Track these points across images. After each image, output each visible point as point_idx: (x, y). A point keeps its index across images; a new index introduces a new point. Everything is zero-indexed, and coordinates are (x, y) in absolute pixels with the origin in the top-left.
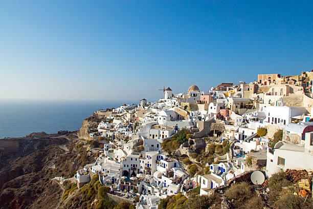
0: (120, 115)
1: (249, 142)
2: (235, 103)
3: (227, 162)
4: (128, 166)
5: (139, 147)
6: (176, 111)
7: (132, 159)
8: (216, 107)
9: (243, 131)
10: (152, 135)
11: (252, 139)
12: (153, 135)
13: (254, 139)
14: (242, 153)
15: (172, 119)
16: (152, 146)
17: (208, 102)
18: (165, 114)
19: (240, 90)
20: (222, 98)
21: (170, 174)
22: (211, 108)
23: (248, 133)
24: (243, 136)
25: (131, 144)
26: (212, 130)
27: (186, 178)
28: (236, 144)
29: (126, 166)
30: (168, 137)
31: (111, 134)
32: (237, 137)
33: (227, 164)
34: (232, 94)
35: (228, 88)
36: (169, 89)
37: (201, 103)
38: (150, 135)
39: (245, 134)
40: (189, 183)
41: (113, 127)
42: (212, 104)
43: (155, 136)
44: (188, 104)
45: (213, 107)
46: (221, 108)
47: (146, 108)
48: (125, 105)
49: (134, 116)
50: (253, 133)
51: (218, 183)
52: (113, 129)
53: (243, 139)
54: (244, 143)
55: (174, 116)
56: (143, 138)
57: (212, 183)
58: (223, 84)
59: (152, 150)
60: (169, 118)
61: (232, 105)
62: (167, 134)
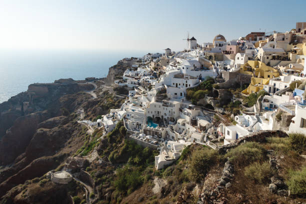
0: (146, 63)
1: (281, 96)
2: (265, 53)
3: (253, 114)
4: (152, 112)
5: (162, 95)
6: (201, 61)
7: (155, 106)
8: (243, 58)
9: (275, 84)
10: (175, 84)
11: (284, 93)
12: (177, 84)
13: (287, 93)
14: (272, 107)
15: (196, 69)
16: (176, 94)
17: (235, 53)
18: (188, 64)
19: (273, 40)
20: (251, 48)
21: (194, 123)
22: (238, 58)
23: (281, 86)
24: (275, 89)
25: (154, 92)
26: (241, 80)
27: (211, 127)
28: (266, 97)
29: (150, 112)
30: (191, 86)
31: (136, 81)
32: (267, 90)
33: (255, 117)
34: (263, 45)
35: (258, 38)
36: (193, 39)
37: (227, 53)
38: (174, 84)
39: (277, 87)
40: (214, 132)
41: (137, 75)
42: (239, 55)
43: (178, 85)
44: (213, 54)
45: (240, 58)
46: (249, 59)
47: (171, 57)
49: (158, 65)
50: (286, 86)
52: (138, 77)
53: (274, 92)
54: (275, 96)
55: (198, 65)
56: (166, 86)
57: (237, 135)
58: (252, 33)
59: (176, 98)
60: (193, 68)
61: (262, 55)
62: (191, 83)
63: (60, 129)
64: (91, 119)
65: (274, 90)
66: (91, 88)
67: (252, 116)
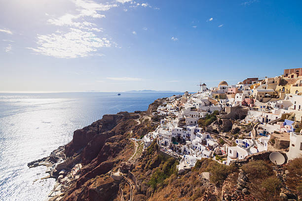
0: (171, 101)
1: (273, 125)
2: (259, 93)
3: (251, 139)
5: (182, 123)
6: (209, 100)
7: (178, 130)
8: (241, 97)
9: (267, 116)
10: (191, 115)
11: (276, 123)
13: (278, 123)
14: (265, 134)
15: (206, 105)
16: (192, 122)
17: (235, 93)
18: (201, 102)
19: (264, 83)
20: (247, 90)
21: (204, 143)
22: (237, 97)
23: (272, 117)
24: (267, 119)
25: (177, 120)
26: (239, 113)
27: (216, 147)
28: (260, 125)
29: (174, 134)
30: (203, 117)
31: (165, 113)
32: (261, 120)
33: (251, 140)
34: (256, 87)
35: (253, 82)
36: (204, 85)
37: (229, 94)
39: (269, 118)
40: (219, 151)
41: (166, 109)
42: (238, 95)
43: (193, 116)
44: (218, 95)
45: (239, 97)
46: (246, 97)
47: (188, 97)
48: (174, 95)
49: (180, 103)
50: (277, 118)
51: (243, 154)
53: (267, 122)
54: (268, 125)
55: (207, 103)
56: (185, 117)
57: (237, 154)
58: (248, 79)
59: (191, 125)
60: (204, 104)
61: (256, 95)
62: (202, 115)
63: (118, 143)
64: (136, 138)
65: (267, 121)
66: (137, 117)
67: (250, 140)
